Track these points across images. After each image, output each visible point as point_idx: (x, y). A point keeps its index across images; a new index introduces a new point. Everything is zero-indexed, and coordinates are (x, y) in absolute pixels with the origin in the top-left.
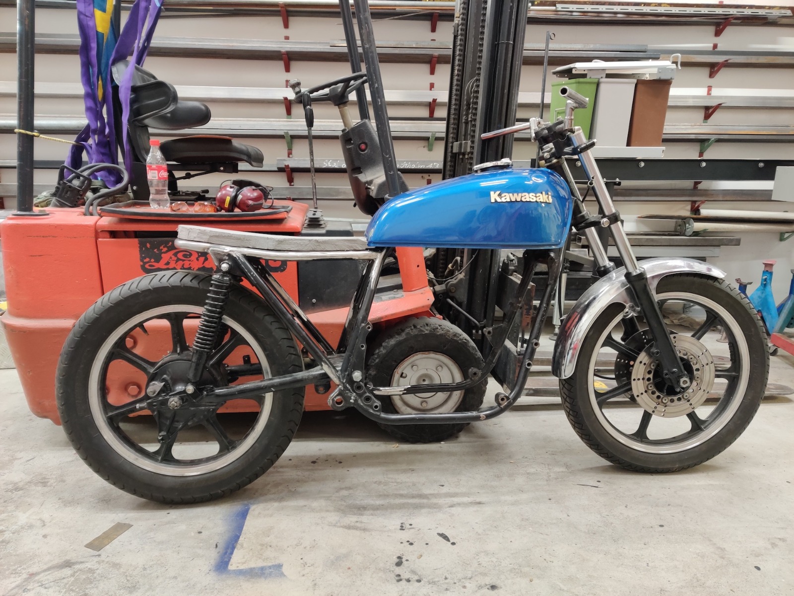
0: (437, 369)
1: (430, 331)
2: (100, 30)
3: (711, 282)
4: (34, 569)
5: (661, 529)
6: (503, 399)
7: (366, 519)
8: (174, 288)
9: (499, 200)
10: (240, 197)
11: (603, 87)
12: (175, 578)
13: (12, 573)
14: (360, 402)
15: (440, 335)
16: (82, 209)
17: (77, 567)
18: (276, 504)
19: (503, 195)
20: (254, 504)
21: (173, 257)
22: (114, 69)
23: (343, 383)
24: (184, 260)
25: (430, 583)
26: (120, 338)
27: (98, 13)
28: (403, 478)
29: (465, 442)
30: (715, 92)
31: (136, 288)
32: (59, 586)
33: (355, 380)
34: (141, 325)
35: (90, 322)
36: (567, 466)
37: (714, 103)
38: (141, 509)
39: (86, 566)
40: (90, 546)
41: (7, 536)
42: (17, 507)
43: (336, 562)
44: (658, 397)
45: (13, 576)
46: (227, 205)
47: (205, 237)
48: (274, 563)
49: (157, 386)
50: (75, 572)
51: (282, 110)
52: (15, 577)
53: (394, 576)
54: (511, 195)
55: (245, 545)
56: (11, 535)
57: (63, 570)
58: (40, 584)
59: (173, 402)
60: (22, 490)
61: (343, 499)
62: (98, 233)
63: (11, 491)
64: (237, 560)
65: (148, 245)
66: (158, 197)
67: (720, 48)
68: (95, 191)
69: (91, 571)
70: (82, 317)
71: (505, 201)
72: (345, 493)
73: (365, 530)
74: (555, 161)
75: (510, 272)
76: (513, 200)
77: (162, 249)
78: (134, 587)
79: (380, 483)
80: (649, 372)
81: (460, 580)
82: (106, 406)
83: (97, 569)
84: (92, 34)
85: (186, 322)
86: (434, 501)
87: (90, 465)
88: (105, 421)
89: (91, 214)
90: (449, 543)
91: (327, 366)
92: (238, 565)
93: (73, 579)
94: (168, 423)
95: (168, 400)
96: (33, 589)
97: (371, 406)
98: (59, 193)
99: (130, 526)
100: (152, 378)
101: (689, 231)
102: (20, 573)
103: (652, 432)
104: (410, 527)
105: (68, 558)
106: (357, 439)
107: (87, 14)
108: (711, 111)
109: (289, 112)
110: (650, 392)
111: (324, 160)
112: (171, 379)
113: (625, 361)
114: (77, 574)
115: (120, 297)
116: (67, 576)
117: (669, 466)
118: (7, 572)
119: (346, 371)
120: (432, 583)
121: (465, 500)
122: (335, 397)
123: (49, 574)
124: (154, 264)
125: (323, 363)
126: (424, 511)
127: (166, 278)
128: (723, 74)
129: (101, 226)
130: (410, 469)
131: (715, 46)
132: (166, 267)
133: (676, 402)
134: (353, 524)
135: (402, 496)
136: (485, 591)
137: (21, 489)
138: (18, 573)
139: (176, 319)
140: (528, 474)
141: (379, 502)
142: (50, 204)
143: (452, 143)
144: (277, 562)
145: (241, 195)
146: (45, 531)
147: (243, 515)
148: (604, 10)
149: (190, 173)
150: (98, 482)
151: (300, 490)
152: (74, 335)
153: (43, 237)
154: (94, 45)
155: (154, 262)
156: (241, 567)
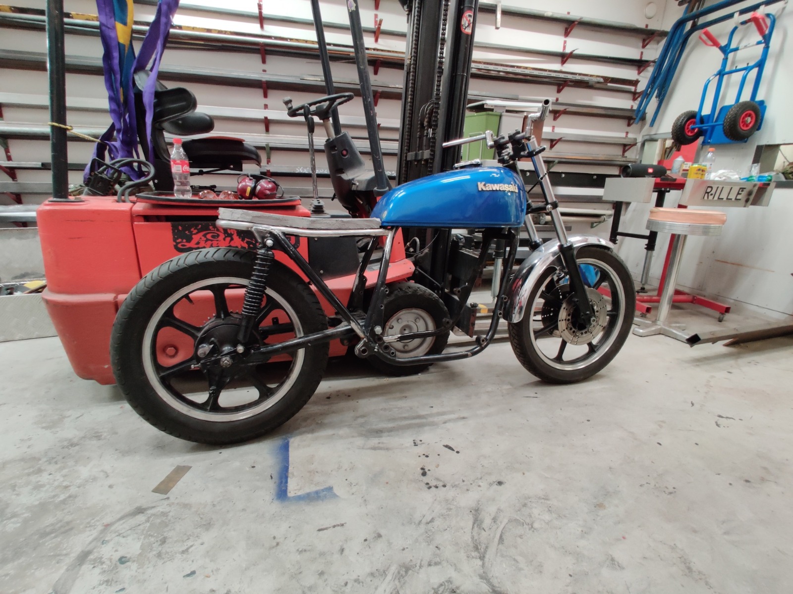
0: (415, 321)
1: (413, 292)
2: (121, 41)
3: (606, 251)
4: (108, 520)
5: (589, 422)
6: (483, 341)
7: (386, 440)
8: (218, 263)
9: (484, 189)
10: (259, 188)
11: (504, 119)
12: (244, 510)
13: (86, 527)
14: (380, 350)
15: (420, 295)
16: (116, 198)
17: (150, 512)
18: (310, 436)
19: (487, 185)
20: (291, 437)
21: (203, 237)
22: (136, 77)
23: (367, 336)
24: (212, 240)
25: (453, 487)
26: (169, 308)
27: (119, 26)
28: (401, 404)
29: (435, 372)
30: (557, 130)
31: (184, 263)
32: (137, 534)
33: (377, 333)
34: (186, 296)
35: (142, 295)
36: (511, 384)
37: (557, 138)
38: (195, 452)
39: (158, 510)
40: (157, 490)
41: (73, 490)
42: (76, 462)
43: (375, 478)
44: (574, 332)
45: (88, 529)
46: (247, 194)
47: (248, 217)
48: (325, 487)
49: (205, 349)
50: (149, 518)
51: (262, 127)
52: (90, 531)
53: (425, 485)
54: (492, 185)
55: (295, 474)
56: (77, 489)
57: (137, 517)
58: (117, 534)
59: (226, 361)
60: (78, 445)
61: (362, 425)
62: (134, 217)
63: (67, 447)
64: (294, 487)
65: (180, 228)
66: (182, 188)
67: (560, 101)
68: (121, 184)
69: (164, 514)
70: (133, 290)
71: (488, 190)
72: (361, 420)
73: (388, 449)
74: (511, 162)
75: (460, 248)
76: (494, 189)
77: (193, 231)
78: (209, 523)
79: (385, 410)
80: (569, 315)
81: (474, 481)
82: (158, 367)
83: (170, 512)
84: (114, 44)
85: (228, 292)
86: (431, 419)
87: (148, 420)
88: (159, 381)
89: (124, 201)
90: (455, 452)
91: (354, 323)
92: (296, 492)
93: (148, 524)
94: (217, 378)
95: (219, 360)
96: (112, 540)
97: (388, 353)
98: (91, 183)
99: (189, 468)
100: (202, 341)
101: (543, 221)
102: (94, 526)
103: (566, 357)
104: (421, 442)
105: (137, 505)
106: (356, 377)
107: (109, 26)
108: (554, 143)
109: (267, 130)
110: (569, 329)
111: (297, 167)
112: (218, 341)
113: (548, 308)
114: (152, 518)
115: (169, 272)
116: (142, 522)
117: (577, 378)
118: (81, 527)
119: (369, 327)
120: (454, 486)
121: (452, 416)
122: (361, 348)
123: (124, 523)
124: (185, 244)
125: (351, 322)
126: (426, 428)
127: (209, 253)
128: (563, 119)
129: (138, 211)
130: (403, 397)
131: (557, 100)
132: (197, 246)
133: (584, 335)
134: (377, 446)
135: (405, 418)
136: (495, 487)
137: (76, 445)
138: (92, 526)
139: (218, 290)
140: (488, 392)
141: (390, 425)
142: (82, 193)
143: (407, 153)
144: (327, 486)
145: (260, 186)
146: (110, 481)
147: (286, 448)
148: (492, 69)
149: (202, 171)
150: (149, 430)
151: (326, 421)
152: (127, 306)
153: (82, 221)
154: (116, 54)
155: (186, 242)
156: (299, 493)
